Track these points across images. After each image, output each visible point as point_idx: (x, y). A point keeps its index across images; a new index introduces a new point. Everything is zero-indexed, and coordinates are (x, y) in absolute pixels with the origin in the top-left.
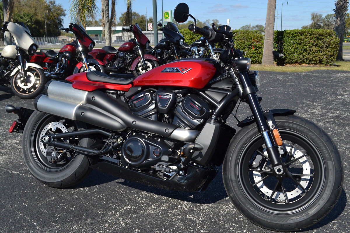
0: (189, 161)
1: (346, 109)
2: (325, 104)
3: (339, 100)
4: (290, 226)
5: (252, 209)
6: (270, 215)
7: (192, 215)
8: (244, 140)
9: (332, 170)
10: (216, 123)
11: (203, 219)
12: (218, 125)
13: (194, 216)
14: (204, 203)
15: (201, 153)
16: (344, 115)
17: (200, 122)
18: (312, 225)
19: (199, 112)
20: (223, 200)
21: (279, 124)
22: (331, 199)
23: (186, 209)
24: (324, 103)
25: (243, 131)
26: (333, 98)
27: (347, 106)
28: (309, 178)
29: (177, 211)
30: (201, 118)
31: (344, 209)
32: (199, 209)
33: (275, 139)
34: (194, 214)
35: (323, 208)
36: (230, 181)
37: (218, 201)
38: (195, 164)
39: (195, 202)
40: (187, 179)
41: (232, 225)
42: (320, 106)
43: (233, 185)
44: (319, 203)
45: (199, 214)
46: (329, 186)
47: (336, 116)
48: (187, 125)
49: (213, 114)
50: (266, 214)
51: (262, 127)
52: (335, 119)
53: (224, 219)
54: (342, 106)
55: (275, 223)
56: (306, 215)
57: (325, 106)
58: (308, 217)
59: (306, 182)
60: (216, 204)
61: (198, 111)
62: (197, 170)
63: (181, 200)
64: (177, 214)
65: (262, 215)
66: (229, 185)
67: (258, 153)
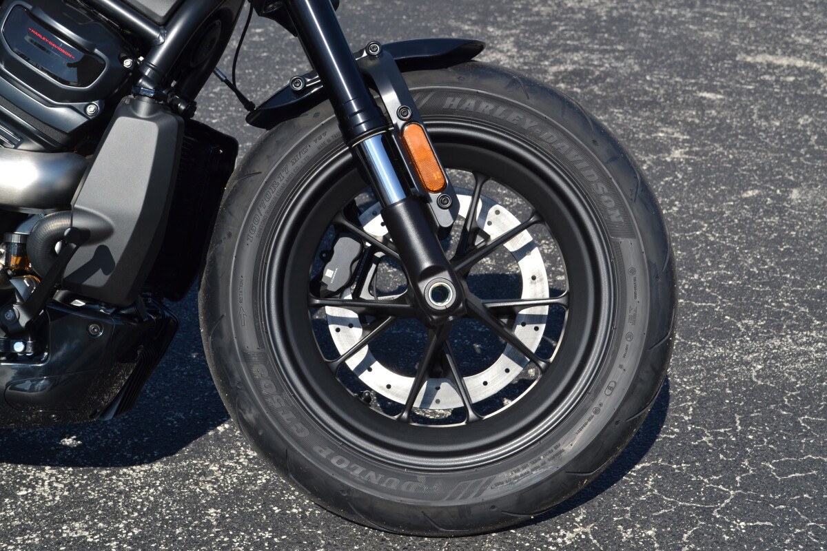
0: (53, 293)
1: (601, 44)
2: (526, 31)
3: (574, 12)
4: (494, 510)
5: (340, 462)
6: (414, 479)
7: (86, 523)
8: (284, 181)
9: (638, 274)
10: (160, 113)
11: (136, 531)
12: (170, 120)
13: (95, 524)
14: (129, 463)
15: (103, 253)
16: (601, 66)
17: (84, 114)
18: (574, 493)
19: (75, 70)
20: (207, 440)
21: (424, 101)
22: (639, 386)
23: (54, 500)
24: (522, 27)
25: (278, 144)
26: (550, 6)
27: (604, 33)
28: (545, 311)
29: (17, 514)
30: (87, 97)
31: (665, 415)
32: (111, 490)
33: (413, 166)
34: (93, 518)
35: (613, 423)
36: (237, 360)
37: (186, 444)
38: (79, 303)
39: (90, 465)
40: (48, 370)
41: (261, 537)
42: (512, 39)
43: (252, 375)
44: (596, 405)
45: (114, 515)
46: (630, 336)
47: (574, 72)
48: (23, 134)
49: (141, 75)
50: (397, 476)
51: (360, 118)
52: (571, 83)
53: (223, 517)
54: (588, 36)
55: (434, 507)
56: (553, 458)
57: (528, 38)
58: (560, 467)
59: (536, 329)
60: (180, 461)
61: (70, 65)
62: (92, 327)
63: (27, 462)
64: (17, 526)
65: (382, 481)
66: (237, 375)
67: (343, 231)
